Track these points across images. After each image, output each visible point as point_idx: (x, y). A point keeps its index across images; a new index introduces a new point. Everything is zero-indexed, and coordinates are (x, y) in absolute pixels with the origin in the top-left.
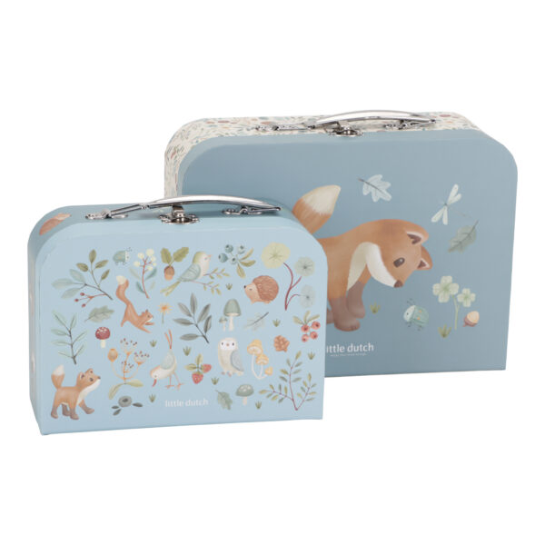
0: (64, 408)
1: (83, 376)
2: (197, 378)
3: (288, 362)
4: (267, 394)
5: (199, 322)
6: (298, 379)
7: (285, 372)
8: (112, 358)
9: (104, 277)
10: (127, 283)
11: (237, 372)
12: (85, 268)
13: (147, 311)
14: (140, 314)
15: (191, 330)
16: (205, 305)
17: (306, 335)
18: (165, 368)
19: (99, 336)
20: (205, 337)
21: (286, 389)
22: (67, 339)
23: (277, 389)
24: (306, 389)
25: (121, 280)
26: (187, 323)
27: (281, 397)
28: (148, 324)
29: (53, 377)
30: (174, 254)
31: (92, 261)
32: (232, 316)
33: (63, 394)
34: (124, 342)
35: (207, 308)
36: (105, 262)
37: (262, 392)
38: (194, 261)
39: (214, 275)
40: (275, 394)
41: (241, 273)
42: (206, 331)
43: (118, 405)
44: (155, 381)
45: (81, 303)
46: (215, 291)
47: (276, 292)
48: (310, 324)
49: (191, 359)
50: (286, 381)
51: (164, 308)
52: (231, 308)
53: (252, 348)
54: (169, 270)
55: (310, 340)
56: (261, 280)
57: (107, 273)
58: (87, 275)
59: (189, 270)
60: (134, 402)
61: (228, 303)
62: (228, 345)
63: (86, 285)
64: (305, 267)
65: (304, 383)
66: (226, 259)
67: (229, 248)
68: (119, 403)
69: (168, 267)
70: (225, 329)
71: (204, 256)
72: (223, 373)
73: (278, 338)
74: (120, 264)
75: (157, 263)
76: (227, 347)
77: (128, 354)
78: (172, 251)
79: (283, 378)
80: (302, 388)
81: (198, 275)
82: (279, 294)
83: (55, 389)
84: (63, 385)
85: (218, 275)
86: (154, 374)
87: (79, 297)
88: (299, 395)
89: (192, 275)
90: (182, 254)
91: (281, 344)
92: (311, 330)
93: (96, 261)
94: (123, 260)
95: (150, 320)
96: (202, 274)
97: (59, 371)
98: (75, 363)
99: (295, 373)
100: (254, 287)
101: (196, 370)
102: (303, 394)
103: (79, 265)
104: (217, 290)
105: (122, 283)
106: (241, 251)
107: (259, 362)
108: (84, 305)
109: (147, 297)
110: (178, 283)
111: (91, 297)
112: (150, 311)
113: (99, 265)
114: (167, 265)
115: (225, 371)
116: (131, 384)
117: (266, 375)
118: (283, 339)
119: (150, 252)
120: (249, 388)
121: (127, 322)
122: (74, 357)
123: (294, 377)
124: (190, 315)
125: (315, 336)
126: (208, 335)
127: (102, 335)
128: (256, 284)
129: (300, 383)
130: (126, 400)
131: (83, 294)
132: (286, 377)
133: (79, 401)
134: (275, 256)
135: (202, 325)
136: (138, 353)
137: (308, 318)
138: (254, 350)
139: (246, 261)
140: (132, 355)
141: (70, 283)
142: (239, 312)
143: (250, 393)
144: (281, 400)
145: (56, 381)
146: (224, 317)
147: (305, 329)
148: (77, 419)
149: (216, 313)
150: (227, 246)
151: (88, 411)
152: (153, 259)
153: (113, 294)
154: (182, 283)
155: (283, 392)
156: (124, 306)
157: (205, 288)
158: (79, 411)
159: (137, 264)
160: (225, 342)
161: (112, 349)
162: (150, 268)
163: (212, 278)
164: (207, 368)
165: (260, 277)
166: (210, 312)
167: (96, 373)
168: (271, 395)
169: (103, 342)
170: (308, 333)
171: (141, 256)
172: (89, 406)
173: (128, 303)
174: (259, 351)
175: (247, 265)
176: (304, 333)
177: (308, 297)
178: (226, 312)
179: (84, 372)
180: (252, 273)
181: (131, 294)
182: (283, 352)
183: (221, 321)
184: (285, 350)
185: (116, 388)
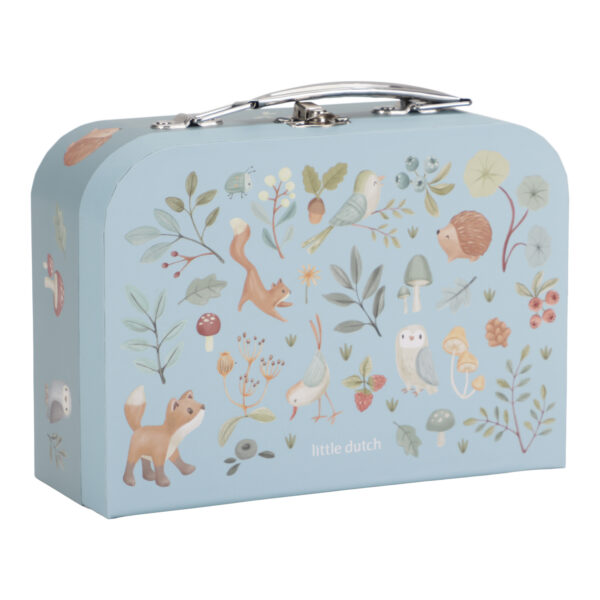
0: (146, 464)
1: (176, 405)
2: (363, 401)
3: (509, 365)
4: (477, 424)
5: (364, 298)
6: (525, 396)
7: (504, 384)
8: (224, 369)
9: (210, 222)
10: (248, 232)
11: (428, 387)
12: (180, 207)
13: (280, 281)
14: (268, 287)
15: (352, 313)
16: (375, 267)
17: (537, 316)
18: (311, 386)
19: (203, 330)
20: (374, 325)
21: (506, 415)
22: (149, 336)
23: (492, 417)
24: (538, 413)
25: (237, 225)
26: (345, 301)
27: (498, 429)
28: (281, 305)
29: (127, 409)
30: (325, 175)
31: (191, 192)
32: (418, 285)
33: (144, 439)
34: (244, 340)
35: (377, 272)
36: (212, 193)
37: (468, 422)
38: (356, 188)
39: (388, 213)
40: (488, 425)
41: (432, 208)
42: (376, 315)
43: (234, 456)
44: (295, 409)
45: (172, 269)
46: (390, 241)
47: (488, 239)
48: (542, 296)
49: (353, 367)
50: (507, 400)
51: (309, 275)
52: (418, 271)
53: (450, 343)
54: (316, 206)
55: (543, 324)
56: (462, 219)
57: (215, 213)
58: (182, 218)
59: (347, 204)
60: (260, 450)
61: (410, 264)
62: (412, 338)
63: (181, 236)
64: (534, 194)
65: (537, 404)
66: (407, 182)
67: (413, 163)
68: (237, 453)
69: (314, 201)
70: (406, 311)
71: (372, 178)
72: (405, 391)
73: (492, 323)
74: (237, 196)
75: (297, 194)
76: (410, 342)
77: (250, 362)
78: (321, 171)
79: (501, 396)
80: (532, 413)
81: (362, 213)
82: (492, 244)
83: (131, 432)
84: (145, 422)
85: (394, 211)
86: (292, 398)
87: (170, 259)
88: (527, 424)
89: (353, 213)
90: (336, 175)
91: (497, 333)
92: (545, 306)
93: (198, 192)
94: (241, 190)
95: (285, 299)
96: (369, 211)
97: (137, 398)
98: (164, 381)
99: (521, 384)
100: (452, 232)
101: (361, 387)
102: (534, 423)
103: (169, 200)
104: (394, 238)
105: (240, 231)
106: (432, 166)
107: (462, 367)
108: (177, 274)
109: (281, 256)
110: (331, 228)
111: (189, 259)
112: (285, 282)
113: (202, 201)
114: (312, 196)
115: (408, 387)
116: (255, 417)
117: (474, 391)
118: (500, 325)
119: (285, 174)
120: (447, 415)
121: (249, 303)
122: (161, 371)
123: (519, 392)
124: (350, 287)
125: (551, 318)
126: (379, 321)
127: (208, 327)
128: (457, 226)
129: (528, 404)
130: (247, 447)
131: (175, 254)
132: (506, 392)
133: (170, 452)
134: (486, 174)
135: (369, 303)
136: (266, 360)
137: (539, 285)
138: (454, 347)
139: (439, 185)
140: (257, 363)
141: (155, 234)
142: (429, 278)
143: (449, 424)
144: (499, 436)
145: (132, 416)
146: (405, 288)
147: (536, 304)
148: (167, 485)
149: (391, 281)
150: (410, 160)
151: (185, 469)
152: (290, 186)
153: (225, 254)
154: (337, 229)
155: (502, 420)
156: (243, 272)
157: (373, 234)
158: (171, 471)
159: (264, 196)
160: (407, 333)
161: (225, 354)
162: (285, 203)
163: (386, 217)
164: (379, 382)
165: (463, 213)
166: (383, 281)
167: (198, 399)
168: (482, 426)
169: (210, 340)
170: (540, 313)
171: (270, 181)
172: (186, 459)
173: (249, 267)
174: (462, 348)
175: (441, 192)
176: (533, 312)
177: (539, 248)
178: (408, 280)
179: (178, 396)
180: (450, 207)
181: (255, 250)
182: (500, 347)
183: (400, 295)
184: (503, 344)
185: (231, 424)
